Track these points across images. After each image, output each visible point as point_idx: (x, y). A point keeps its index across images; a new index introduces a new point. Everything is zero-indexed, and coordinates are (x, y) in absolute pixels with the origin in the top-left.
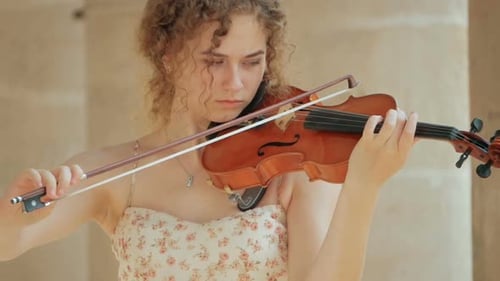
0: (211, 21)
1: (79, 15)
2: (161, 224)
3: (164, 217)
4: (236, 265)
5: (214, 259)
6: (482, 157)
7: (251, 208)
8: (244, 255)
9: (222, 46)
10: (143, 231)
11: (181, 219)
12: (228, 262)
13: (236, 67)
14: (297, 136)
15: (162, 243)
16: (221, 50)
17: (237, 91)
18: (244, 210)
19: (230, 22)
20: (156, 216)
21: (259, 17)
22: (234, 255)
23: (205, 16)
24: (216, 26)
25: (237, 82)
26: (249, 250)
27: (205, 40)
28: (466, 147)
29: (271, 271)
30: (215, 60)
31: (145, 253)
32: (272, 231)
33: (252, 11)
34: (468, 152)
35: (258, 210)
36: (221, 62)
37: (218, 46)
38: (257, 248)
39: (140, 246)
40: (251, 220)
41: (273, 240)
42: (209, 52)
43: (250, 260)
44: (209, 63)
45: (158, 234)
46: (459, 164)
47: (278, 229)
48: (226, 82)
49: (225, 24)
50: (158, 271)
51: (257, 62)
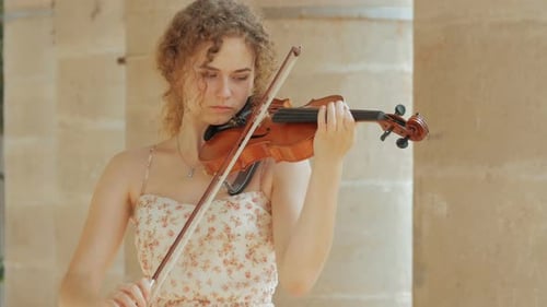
0: (206, 40)
1: (121, 61)
2: (165, 205)
3: (167, 201)
4: (221, 237)
5: (205, 232)
6: (401, 133)
7: (237, 193)
8: (228, 229)
9: (215, 61)
10: (151, 211)
11: (180, 202)
12: (215, 234)
13: (226, 79)
14: (268, 129)
15: (164, 220)
16: (214, 65)
17: (228, 98)
18: (232, 195)
19: (222, 42)
20: (161, 201)
21: (246, 41)
22: (220, 229)
23: (203, 37)
24: (210, 45)
25: (227, 92)
26: (232, 225)
27: (202, 56)
28: (389, 126)
29: (249, 243)
30: (210, 74)
31: (151, 228)
32: (251, 212)
33: (241, 35)
34: (391, 129)
35: (242, 195)
36: (215, 76)
37: (211, 60)
38: (238, 223)
39: (148, 223)
40: (236, 202)
41: (252, 218)
42: (204, 66)
43: (232, 232)
44: (205, 75)
45: (162, 213)
46: (383, 138)
47: (257, 210)
48: (219, 91)
49: (218, 44)
50: (160, 241)
51: (245, 78)
